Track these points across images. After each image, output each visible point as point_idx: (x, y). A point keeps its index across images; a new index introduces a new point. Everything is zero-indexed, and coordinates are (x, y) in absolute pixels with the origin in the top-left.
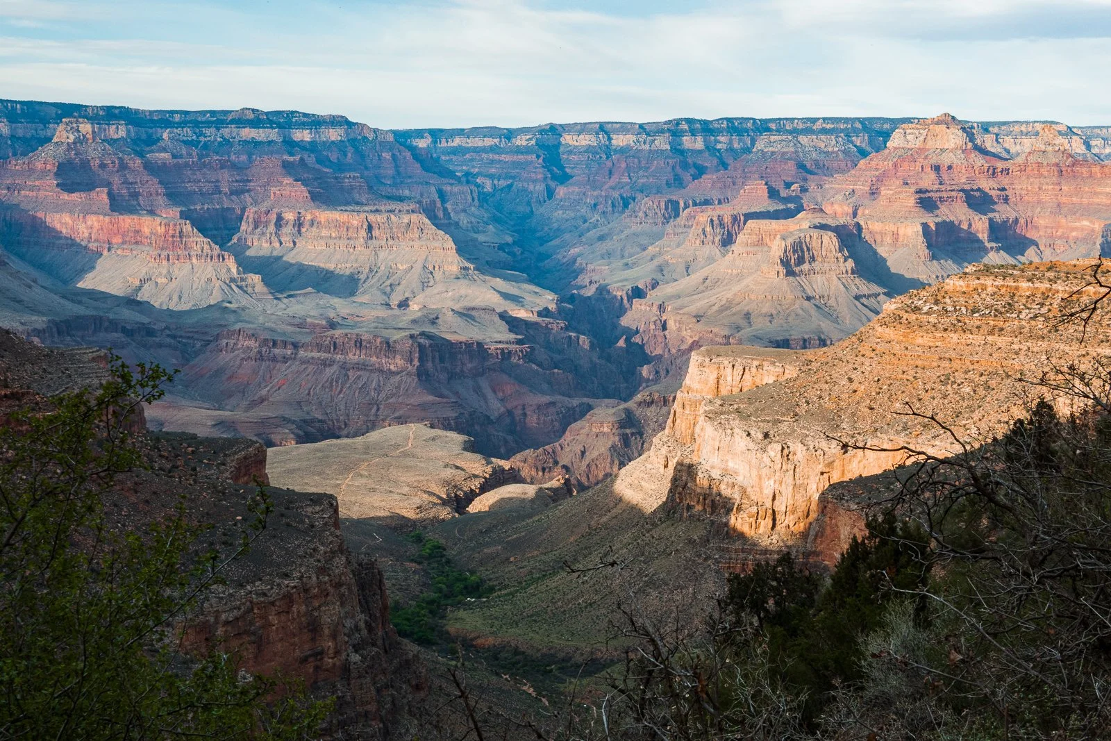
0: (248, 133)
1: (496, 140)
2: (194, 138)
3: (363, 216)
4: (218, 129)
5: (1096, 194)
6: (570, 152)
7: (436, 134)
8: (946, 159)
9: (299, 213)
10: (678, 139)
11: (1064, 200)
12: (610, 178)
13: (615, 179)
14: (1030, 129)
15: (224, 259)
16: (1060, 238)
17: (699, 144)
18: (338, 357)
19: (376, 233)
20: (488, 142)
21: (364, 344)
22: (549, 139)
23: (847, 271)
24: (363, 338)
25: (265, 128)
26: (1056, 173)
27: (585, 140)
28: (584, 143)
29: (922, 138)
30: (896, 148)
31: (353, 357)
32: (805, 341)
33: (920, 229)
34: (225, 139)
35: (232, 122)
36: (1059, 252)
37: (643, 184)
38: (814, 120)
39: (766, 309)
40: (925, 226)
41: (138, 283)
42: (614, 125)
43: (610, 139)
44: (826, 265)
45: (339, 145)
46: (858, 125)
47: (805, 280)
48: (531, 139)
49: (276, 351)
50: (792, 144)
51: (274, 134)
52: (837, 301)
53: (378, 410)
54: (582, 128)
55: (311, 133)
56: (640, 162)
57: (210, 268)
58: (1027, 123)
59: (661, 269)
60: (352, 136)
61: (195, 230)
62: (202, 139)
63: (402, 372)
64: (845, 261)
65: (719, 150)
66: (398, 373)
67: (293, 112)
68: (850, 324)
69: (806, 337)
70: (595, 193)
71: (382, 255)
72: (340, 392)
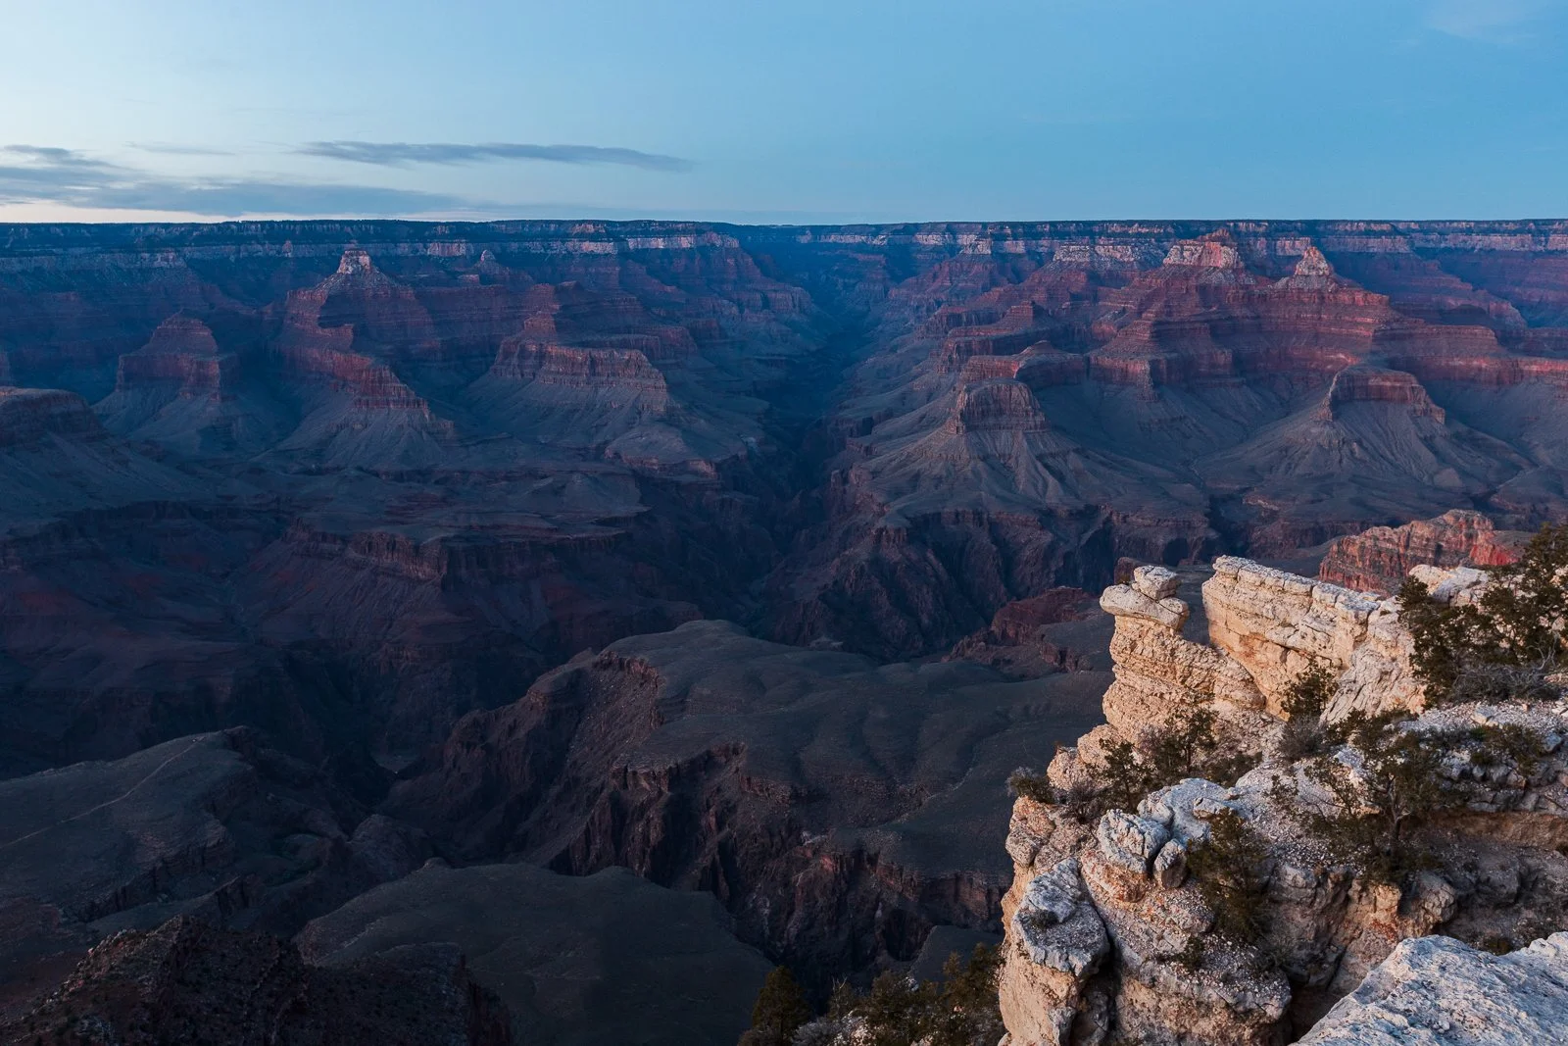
0: (589, 246)
1: (863, 238)
2: (542, 251)
3: (588, 350)
4: (563, 242)
5: (1357, 324)
6: (919, 251)
7: (817, 230)
8: (1215, 279)
9: (541, 345)
10: (1000, 243)
11: (1322, 329)
12: (934, 281)
13: (937, 284)
14: (1354, 228)
15: (419, 405)
16: (1314, 370)
17: (1020, 247)
18: (373, 559)
19: (599, 369)
20: (858, 239)
21: (397, 546)
22: (901, 239)
23: (1036, 426)
24: (396, 539)
25: (601, 241)
26: (1317, 300)
27: (933, 240)
28: (933, 242)
29: (1197, 256)
30: (1171, 265)
31: (387, 561)
32: (957, 514)
33: (1148, 367)
34: (569, 253)
35: (575, 236)
36: (1311, 386)
37: (962, 289)
38: (1131, 223)
39: (938, 469)
40: (1153, 363)
41: (335, 429)
42: (961, 226)
43: (955, 239)
44: (1013, 419)
45: (689, 253)
46: (1170, 230)
47: (988, 437)
48: (884, 239)
49: (325, 546)
50: (1088, 254)
51: (609, 247)
52: (1017, 463)
53: (390, 627)
54: (932, 228)
55: (664, 241)
56: (962, 266)
57: (405, 414)
58: (1352, 222)
59: (903, 398)
60: (701, 243)
61: (393, 376)
62: (549, 252)
63: (429, 580)
64: (1035, 415)
65: (1039, 254)
66: (425, 581)
67: (650, 222)
68: (1023, 490)
69: (960, 510)
70: (919, 296)
71: (602, 391)
72: (360, 603)
